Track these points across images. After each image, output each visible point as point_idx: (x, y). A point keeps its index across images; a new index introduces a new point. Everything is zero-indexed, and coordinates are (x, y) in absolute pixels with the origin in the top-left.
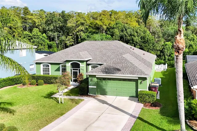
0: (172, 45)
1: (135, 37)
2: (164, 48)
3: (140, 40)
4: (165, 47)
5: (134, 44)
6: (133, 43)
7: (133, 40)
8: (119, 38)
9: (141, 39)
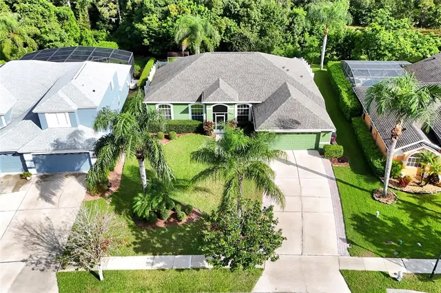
0: (305, 14)
1: (252, 9)
2: (293, 22)
3: (260, 14)
4: (295, 20)
5: (251, 23)
6: (249, 22)
7: (248, 16)
8: (222, 10)
9: (262, 13)
